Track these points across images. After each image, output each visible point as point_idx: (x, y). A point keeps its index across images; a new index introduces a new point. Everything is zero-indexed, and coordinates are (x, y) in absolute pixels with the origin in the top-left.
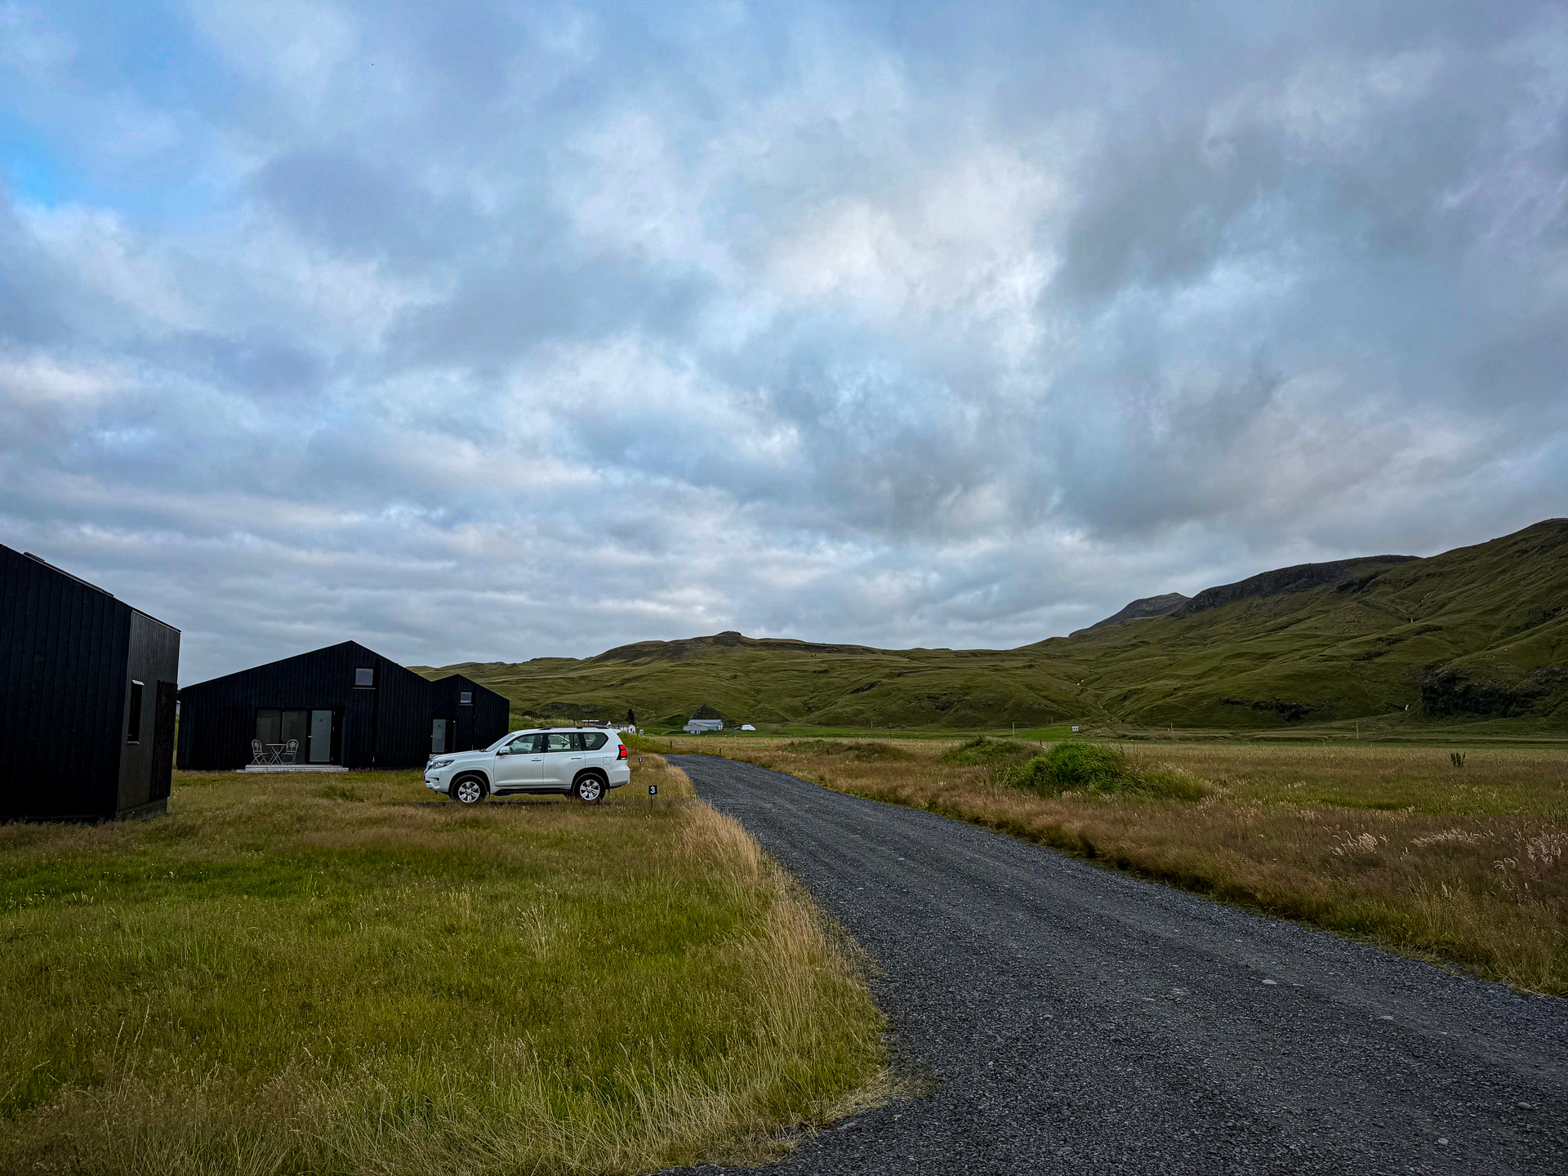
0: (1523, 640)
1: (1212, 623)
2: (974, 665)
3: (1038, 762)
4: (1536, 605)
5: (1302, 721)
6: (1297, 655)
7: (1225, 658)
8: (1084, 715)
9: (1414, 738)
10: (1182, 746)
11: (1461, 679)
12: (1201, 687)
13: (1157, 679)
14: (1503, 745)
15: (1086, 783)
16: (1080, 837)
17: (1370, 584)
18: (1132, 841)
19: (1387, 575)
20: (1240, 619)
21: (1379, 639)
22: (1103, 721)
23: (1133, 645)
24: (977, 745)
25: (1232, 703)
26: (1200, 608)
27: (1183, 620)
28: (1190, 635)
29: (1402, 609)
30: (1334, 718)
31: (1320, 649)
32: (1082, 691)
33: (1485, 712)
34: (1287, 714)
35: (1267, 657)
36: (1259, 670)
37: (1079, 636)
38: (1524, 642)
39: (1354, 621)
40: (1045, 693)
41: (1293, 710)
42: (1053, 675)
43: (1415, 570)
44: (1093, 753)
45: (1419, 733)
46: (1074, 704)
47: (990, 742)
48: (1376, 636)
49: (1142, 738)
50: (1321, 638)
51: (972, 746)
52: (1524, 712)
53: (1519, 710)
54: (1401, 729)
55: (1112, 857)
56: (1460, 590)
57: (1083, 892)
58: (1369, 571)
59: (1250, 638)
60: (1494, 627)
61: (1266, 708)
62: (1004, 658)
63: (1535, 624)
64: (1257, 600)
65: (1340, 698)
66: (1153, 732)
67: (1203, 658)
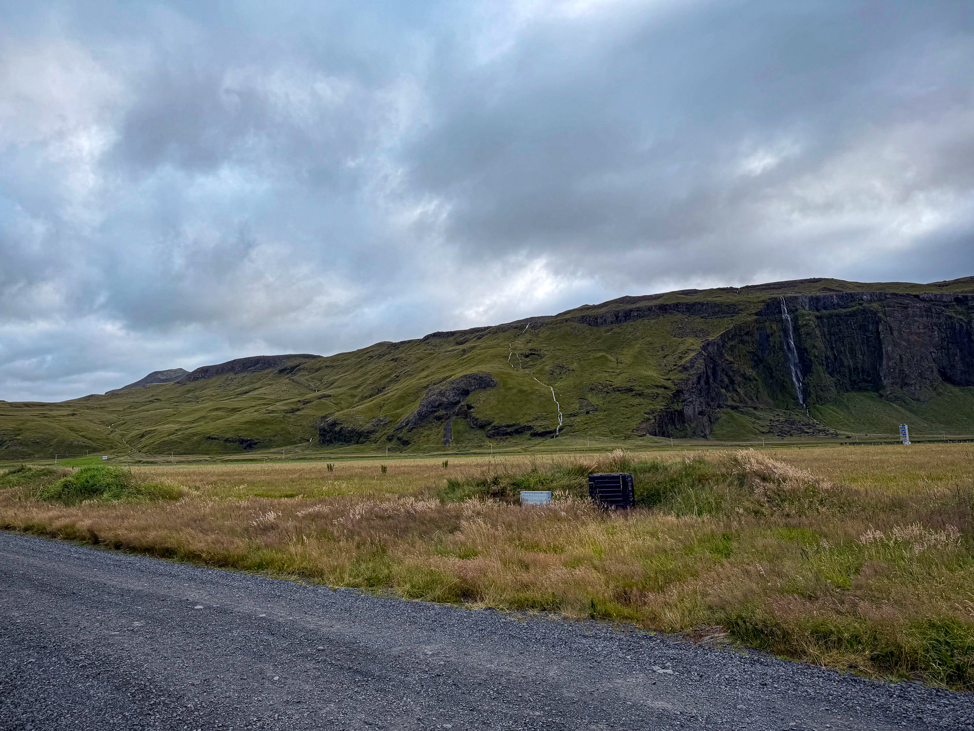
0: (368, 404)
1: (203, 388)
2: (27, 413)
3: (66, 481)
4: (375, 385)
5: (253, 449)
6: (252, 410)
7: (209, 410)
8: (112, 448)
9: (313, 457)
10: (178, 466)
11: (338, 424)
12: (194, 428)
13: (165, 424)
14: (354, 459)
15: (102, 493)
16: (89, 530)
17: (296, 370)
18: (126, 529)
19: (305, 365)
20: (220, 387)
21: (299, 401)
22: (125, 452)
23: (150, 401)
24: (18, 472)
25: (212, 439)
26: (196, 379)
27: (185, 386)
28: (188, 396)
29: (312, 384)
30: (272, 447)
31: (266, 406)
32: (112, 432)
33: (349, 442)
34: (245, 445)
35: (235, 410)
36: (230, 419)
37: (113, 394)
38: (367, 404)
39: (286, 391)
40: (83, 433)
41: (248, 443)
42: (91, 421)
43: (320, 363)
44: (109, 473)
45: (316, 454)
46: (106, 441)
47: (30, 469)
48: (297, 400)
49: (152, 463)
50: (268, 400)
51: (14, 473)
52: (366, 441)
53: (364, 440)
54: (307, 452)
55: (110, 541)
56: (341, 376)
57: (83, 568)
58: (296, 362)
59: (225, 399)
60: (355, 396)
61: (233, 441)
62: (53, 408)
63: (374, 395)
64: (232, 375)
65: (275, 435)
66: (159, 458)
67: (195, 411)
